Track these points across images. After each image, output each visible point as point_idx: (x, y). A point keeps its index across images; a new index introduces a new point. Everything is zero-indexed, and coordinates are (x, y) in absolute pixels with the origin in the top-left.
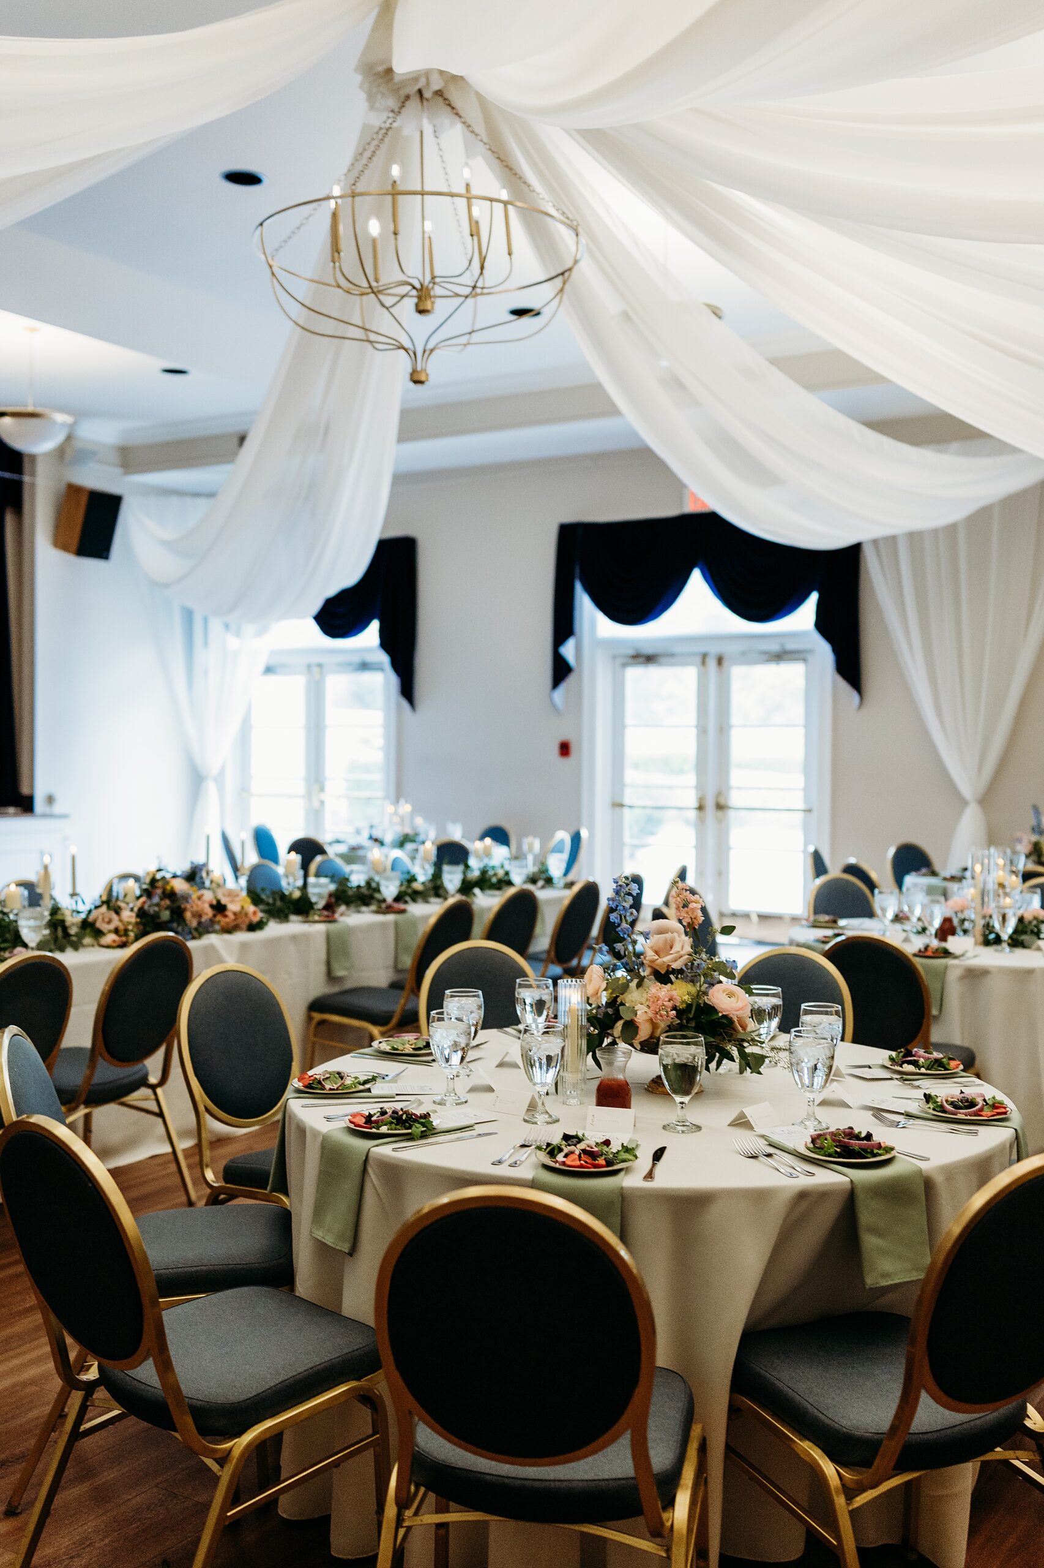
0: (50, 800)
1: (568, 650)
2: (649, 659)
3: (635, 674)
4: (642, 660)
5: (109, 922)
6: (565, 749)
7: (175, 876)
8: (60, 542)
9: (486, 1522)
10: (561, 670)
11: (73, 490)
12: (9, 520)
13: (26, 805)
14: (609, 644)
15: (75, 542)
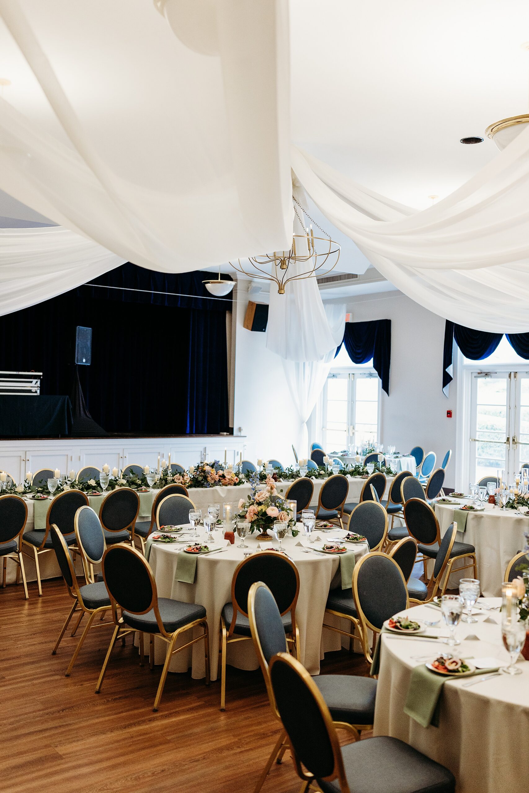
0: (240, 429)
1: (450, 370)
2: (487, 374)
3: (481, 381)
4: (484, 374)
5: (179, 479)
6: (449, 414)
7: (208, 465)
8: (246, 326)
9: (135, 631)
10: (447, 379)
11: (251, 303)
12: (227, 316)
13: (230, 432)
14: (468, 367)
15: (251, 326)
